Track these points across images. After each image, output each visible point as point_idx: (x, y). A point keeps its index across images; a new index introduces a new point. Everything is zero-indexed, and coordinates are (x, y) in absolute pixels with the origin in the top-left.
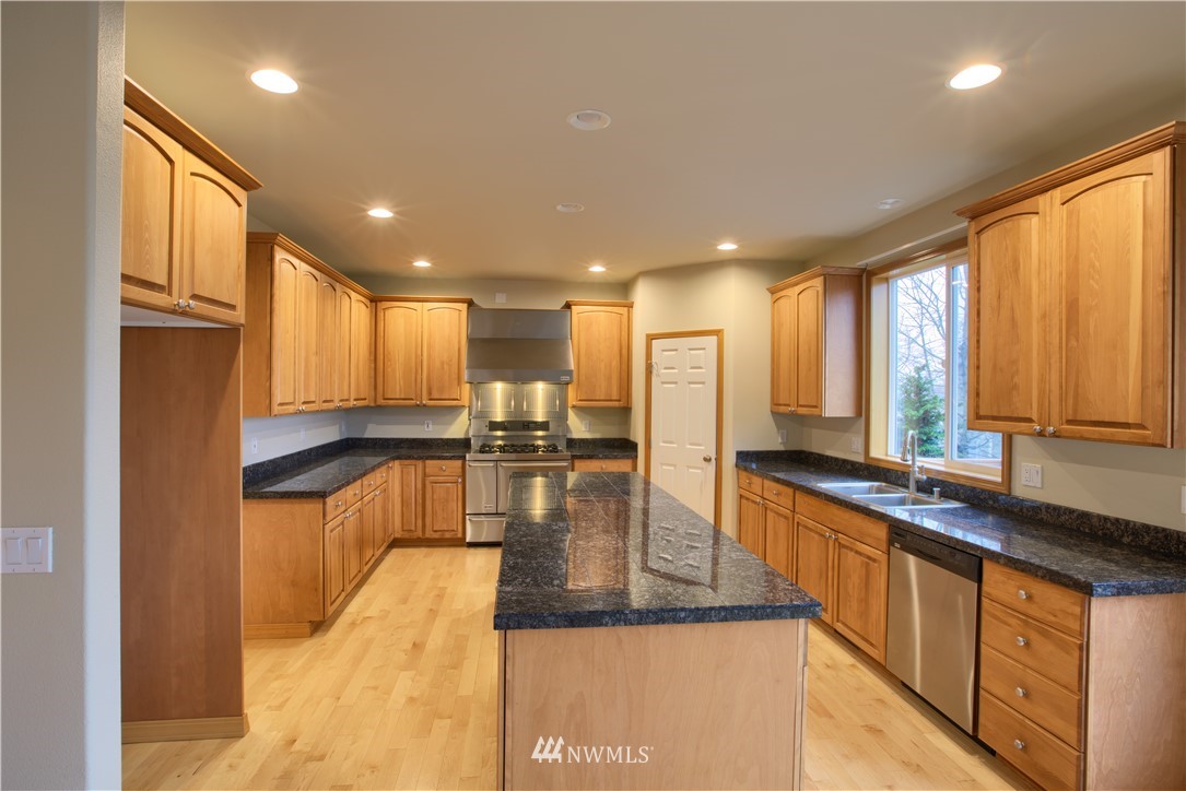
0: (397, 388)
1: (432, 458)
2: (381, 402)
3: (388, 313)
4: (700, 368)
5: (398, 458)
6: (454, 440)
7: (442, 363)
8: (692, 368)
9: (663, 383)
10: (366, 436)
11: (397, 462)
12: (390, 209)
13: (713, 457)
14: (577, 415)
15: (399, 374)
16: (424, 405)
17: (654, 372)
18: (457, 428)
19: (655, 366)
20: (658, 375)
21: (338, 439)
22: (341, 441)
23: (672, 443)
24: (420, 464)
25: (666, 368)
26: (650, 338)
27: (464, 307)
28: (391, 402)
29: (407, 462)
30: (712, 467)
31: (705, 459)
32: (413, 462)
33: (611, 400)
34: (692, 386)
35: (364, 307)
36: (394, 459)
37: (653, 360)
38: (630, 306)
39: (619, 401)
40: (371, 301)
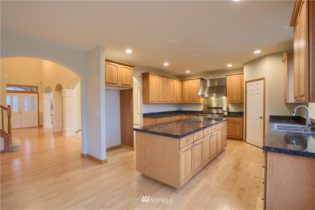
0: (186, 100)
1: (191, 115)
2: (184, 103)
3: (185, 83)
4: (259, 90)
5: (185, 114)
6: (200, 111)
7: (195, 93)
8: (257, 90)
9: (250, 95)
10: (183, 110)
11: (185, 115)
12: (168, 63)
13: (263, 117)
14: (231, 106)
15: (187, 96)
16: (192, 103)
17: (247, 92)
18: (201, 109)
19: (247, 90)
20: (248, 93)
21: (176, 110)
22: (177, 111)
23: (252, 113)
24: (189, 116)
25: (250, 91)
26: (247, 82)
27: (200, 80)
28: (185, 103)
29: (187, 115)
30: (262, 120)
31: (260, 118)
32: (188, 115)
33: (239, 101)
34: (257, 95)
35: (179, 83)
36: (184, 115)
37: (247, 89)
38: (243, 74)
39: (241, 101)
40: (181, 81)
